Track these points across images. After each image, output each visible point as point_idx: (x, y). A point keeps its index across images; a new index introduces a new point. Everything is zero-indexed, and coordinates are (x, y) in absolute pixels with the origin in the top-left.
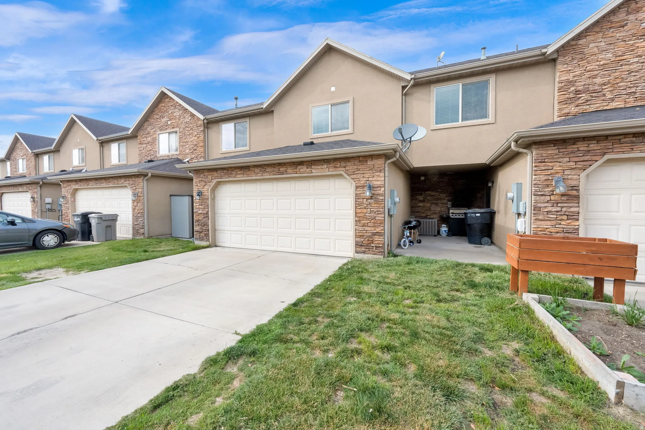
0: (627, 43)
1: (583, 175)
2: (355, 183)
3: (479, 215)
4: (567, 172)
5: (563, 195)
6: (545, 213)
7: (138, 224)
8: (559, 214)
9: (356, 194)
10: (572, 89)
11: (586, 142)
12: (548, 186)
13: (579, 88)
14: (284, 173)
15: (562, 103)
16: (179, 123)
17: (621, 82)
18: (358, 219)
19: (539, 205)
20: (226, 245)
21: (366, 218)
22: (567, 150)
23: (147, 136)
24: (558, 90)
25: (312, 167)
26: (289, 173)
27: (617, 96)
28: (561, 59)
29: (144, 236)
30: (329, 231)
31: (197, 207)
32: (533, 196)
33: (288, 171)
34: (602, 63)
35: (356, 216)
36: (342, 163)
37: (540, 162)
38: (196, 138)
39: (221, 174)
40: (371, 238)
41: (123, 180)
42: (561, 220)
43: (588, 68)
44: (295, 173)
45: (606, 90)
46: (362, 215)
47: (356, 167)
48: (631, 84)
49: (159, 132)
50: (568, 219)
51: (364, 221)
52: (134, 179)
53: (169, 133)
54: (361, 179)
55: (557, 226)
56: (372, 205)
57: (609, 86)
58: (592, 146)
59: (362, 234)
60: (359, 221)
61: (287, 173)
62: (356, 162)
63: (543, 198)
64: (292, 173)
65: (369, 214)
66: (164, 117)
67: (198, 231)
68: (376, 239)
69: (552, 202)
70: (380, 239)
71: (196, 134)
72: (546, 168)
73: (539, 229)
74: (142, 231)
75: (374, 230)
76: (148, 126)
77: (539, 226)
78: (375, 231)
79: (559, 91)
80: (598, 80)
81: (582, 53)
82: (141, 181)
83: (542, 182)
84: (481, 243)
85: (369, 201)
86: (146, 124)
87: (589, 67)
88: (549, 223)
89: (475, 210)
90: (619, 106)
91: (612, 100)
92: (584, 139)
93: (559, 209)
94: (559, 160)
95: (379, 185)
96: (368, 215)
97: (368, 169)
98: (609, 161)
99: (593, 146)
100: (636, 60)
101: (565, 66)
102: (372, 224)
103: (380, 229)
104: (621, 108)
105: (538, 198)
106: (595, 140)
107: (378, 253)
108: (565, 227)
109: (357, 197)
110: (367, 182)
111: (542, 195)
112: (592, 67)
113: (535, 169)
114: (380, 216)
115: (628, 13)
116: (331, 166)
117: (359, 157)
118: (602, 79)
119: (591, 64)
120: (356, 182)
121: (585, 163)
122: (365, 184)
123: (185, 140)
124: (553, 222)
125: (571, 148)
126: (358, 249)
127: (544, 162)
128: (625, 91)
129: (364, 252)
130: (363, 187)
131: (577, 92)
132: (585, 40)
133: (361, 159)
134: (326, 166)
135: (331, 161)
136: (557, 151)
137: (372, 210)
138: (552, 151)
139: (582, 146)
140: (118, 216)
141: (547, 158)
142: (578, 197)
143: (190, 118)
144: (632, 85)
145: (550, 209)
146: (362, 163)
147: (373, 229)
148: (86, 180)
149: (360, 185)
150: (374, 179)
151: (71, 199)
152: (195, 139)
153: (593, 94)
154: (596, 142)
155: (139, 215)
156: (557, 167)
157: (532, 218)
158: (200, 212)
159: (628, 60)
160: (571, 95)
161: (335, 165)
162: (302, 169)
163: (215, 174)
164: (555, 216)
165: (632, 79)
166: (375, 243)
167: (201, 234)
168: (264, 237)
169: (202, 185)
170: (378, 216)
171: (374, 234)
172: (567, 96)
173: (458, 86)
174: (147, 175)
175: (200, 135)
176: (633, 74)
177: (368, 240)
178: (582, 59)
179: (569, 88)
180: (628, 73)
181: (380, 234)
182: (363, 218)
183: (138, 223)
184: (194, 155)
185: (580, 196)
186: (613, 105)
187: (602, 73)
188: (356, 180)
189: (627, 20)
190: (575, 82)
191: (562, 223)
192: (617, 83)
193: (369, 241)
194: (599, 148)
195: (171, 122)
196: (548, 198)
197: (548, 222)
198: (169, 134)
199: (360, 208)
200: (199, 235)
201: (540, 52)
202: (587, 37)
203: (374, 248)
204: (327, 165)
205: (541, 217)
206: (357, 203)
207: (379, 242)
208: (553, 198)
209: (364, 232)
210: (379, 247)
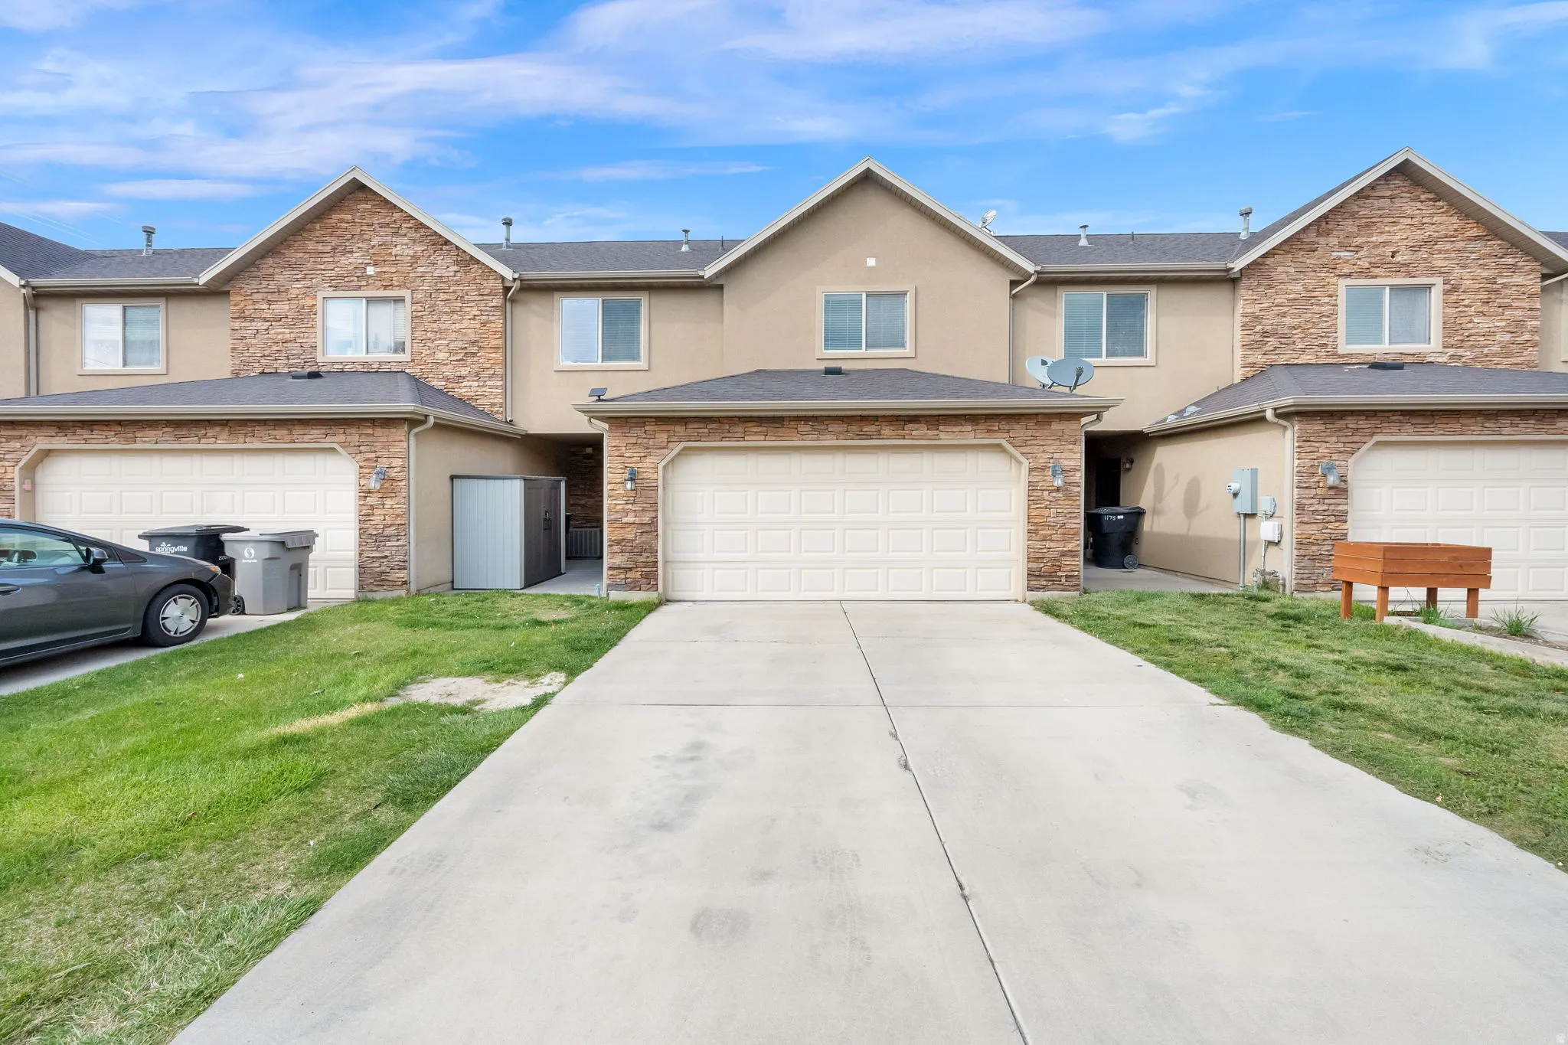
0: (1319, 275)
1: (1351, 461)
2: (1027, 461)
3: (1121, 517)
4: (1335, 457)
5: (1331, 488)
6: (1310, 513)
7: (386, 557)
8: (1326, 514)
9: (1030, 482)
10: (1259, 328)
11: (1355, 418)
12: (1313, 474)
13: (1266, 328)
14: (874, 437)
15: (1248, 347)
16: (411, 275)
17: (1312, 328)
18: (1033, 528)
19: (1304, 501)
20: (699, 596)
21: (1048, 525)
22: (1335, 426)
23: (275, 297)
24: (1242, 326)
25: (941, 428)
26: (885, 437)
27: (1308, 347)
28: (1245, 282)
29: (408, 591)
30: (963, 553)
31: (620, 507)
32: (1295, 490)
33: (883, 432)
34: (1291, 296)
35: (1029, 522)
36: (1003, 423)
37: (1304, 441)
38: (476, 324)
39: (701, 431)
40: (1058, 561)
41: (316, 432)
42: (1327, 523)
43: (1276, 301)
44: (900, 437)
45: (1297, 336)
46: (1042, 521)
47: (1029, 433)
48: (1323, 332)
49: (330, 293)
50: (1336, 521)
51: (1045, 532)
52: (370, 431)
53: (370, 301)
54: (1039, 455)
55: (1323, 531)
56: (1060, 502)
57: (1300, 330)
58: (1360, 422)
59: (1040, 555)
60: (1036, 532)
61: (881, 437)
62: (1031, 425)
63: (1307, 491)
64: (893, 437)
65: (1055, 519)
66: (352, 252)
67: (622, 566)
68: (1068, 563)
69: (1319, 497)
70: (1074, 563)
71: (478, 313)
72: (1312, 449)
73: (1304, 536)
74: (402, 575)
75: (1064, 547)
76: (278, 270)
77: (1304, 532)
78: (1065, 549)
79: (1243, 328)
80: (1288, 320)
81: (1269, 277)
82: (403, 438)
83: (1307, 470)
84: (1123, 565)
85: (1054, 494)
86: (270, 261)
87: (1278, 300)
88: (1315, 527)
89: (1112, 510)
90: (1310, 361)
91: (1303, 351)
92: (1353, 413)
93: (1326, 507)
94: (1327, 439)
95: (1073, 467)
96: (1052, 519)
97: (1053, 438)
98: (1378, 444)
99: (1363, 423)
100: (1327, 300)
101: (1250, 292)
102: (1059, 536)
103: (1073, 545)
104: (1312, 364)
105: (1302, 491)
106: (1364, 415)
107: (1070, 588)
108: (1333, 531)
109: (1032, 486)
110: (1051, 461)
111: (1307, 488)
112: (1281, 301)
113: (1299, 450)
114: (1074, 521)
115: (1319, 235)
116: (980, 427)
117: (1037, 415)
118: (1292, 320)
119: (1280, 296)
120: (1031, 460)
121: (1353, 445)
122: (1048, 465)
123: (435, 325)
124: (1319, 525)
125: (1341, 424)
126: (1032, 583)
127: (1309, 441)
128: (1315, 340)
129: (1044, 588)
130: (1043, 469)
131: (1265, 334)
132: (1272, 260)
133: (1040, 418)
134: (970, 428)
135: (981, 419)
136: (1323, 427)
137: (1059, 511)
138: (1317, 426)
139: (1351, 422)
140: (317, 536)
141: (1312, 435)
142: (1346, 491)
143: (456, 268)
144: (1323, 334)
145: (1316, 507)
146: (1041, 427)
147: (1061, 544)
148: (119, 423)
149: (1038, 466)
150: (1063, 456)
151: (22, 483)
152: (471, 326)
153: (1282, 340)
154: (1364, 418)
155: (388, 532)
156: (1323, 449)
157: (1295, 521)
158: (630, 519)
159: (1319, 298)
160: (1258, 337)
161: (989, 426)
162: (916, 430)
163: (679, 429)
164: (1322, 517)
165: (1324, 325)
166: (1065, 569)
167: (629, 573)
168: (806, 571)
169: (638, 455)
170: (1070, 521)
171: (1064, 554)
172: (1252, 337)
173: (1102, 294)
174: (423, 422)
175: (491, 318)
176: (1324, 319)
177: (1053, 565)
178: (1270, 287)
179: (1255, 326)
180: (1318, 316)
181: (1074, 553)
182: (1043, 525)
183: (386, 553)
184: (469, 369)
185: (1349, 489)
186: (1305, 359)
187: (1292, 311)
188: (1029, 456)
189: (1318, 243)
190: (1262, 318)
191: (1330, 527)
192: (1308, 329)
193: (1055, 567)
194: (1369, 426)
195: (379, 270)
196: (1313, 492)
197: (1314, 525)
198: (368, 302)
199: (1037, 508)
200: (622, 576)
201: (1224, 266)
202: (1276, 256)
203: (1063, 579)
204: (972, 426)
205: (1306, 519)
206: (1032, 498)
207: (1073, 567)
208: (1319, 491)
209: (1045, 550)
210: (1073, 576)
